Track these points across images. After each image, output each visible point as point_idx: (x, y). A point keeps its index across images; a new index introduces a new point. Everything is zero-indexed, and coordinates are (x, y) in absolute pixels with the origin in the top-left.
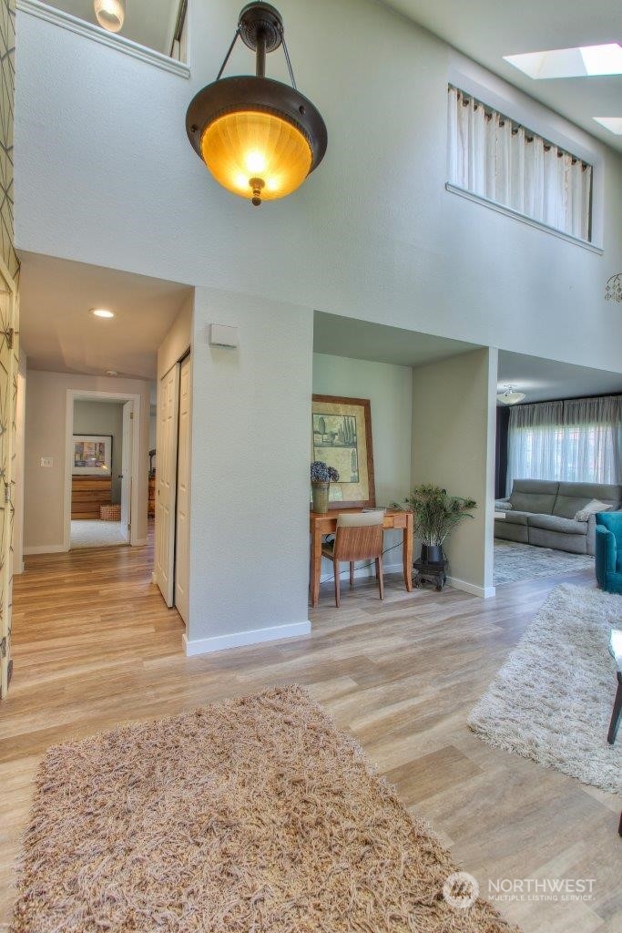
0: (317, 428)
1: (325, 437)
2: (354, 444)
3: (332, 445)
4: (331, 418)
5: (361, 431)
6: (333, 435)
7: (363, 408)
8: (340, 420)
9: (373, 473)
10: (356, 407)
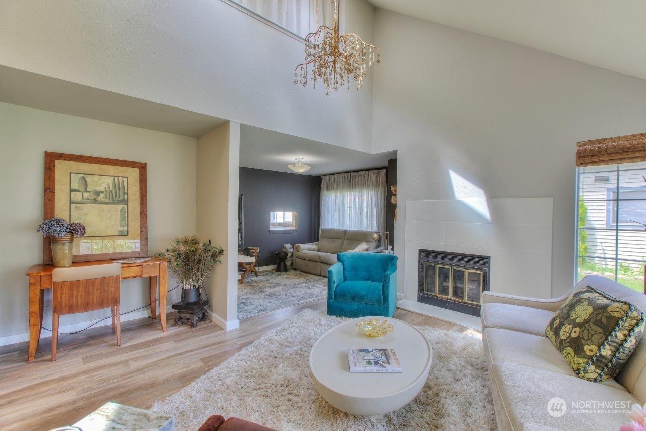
0: (75, 186)
1: (86, 195)
2: (125, 202)
3: (95, 202)
4: (96, 178)
5: (134, 191)
6: (98, 193)
7: (137, 170)
8: (109, 180)
9: (146, 227)
10: (130, 169)
